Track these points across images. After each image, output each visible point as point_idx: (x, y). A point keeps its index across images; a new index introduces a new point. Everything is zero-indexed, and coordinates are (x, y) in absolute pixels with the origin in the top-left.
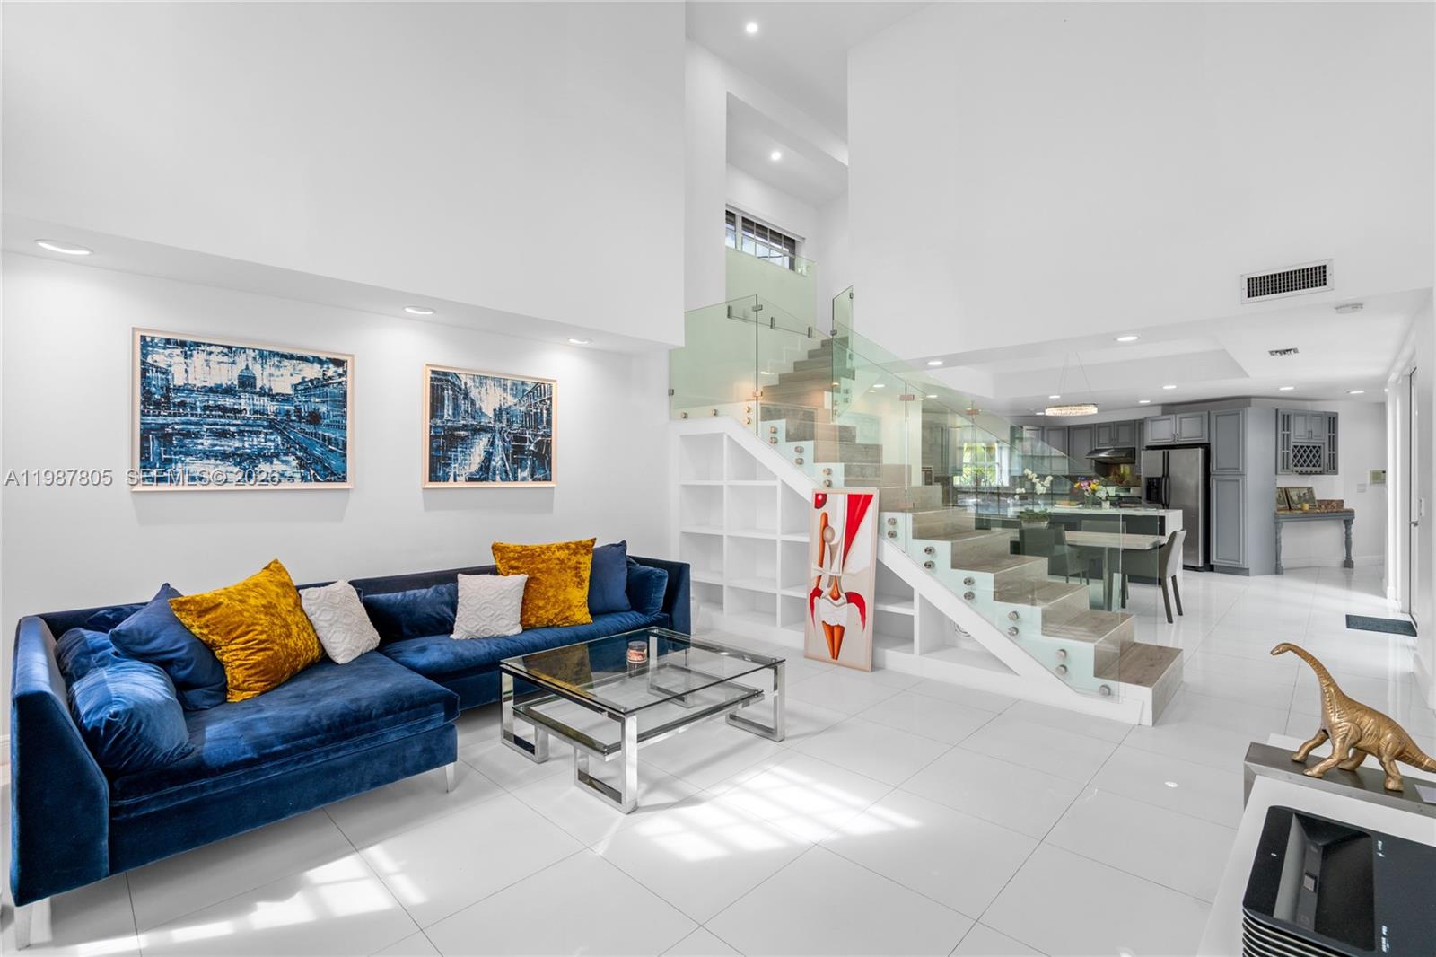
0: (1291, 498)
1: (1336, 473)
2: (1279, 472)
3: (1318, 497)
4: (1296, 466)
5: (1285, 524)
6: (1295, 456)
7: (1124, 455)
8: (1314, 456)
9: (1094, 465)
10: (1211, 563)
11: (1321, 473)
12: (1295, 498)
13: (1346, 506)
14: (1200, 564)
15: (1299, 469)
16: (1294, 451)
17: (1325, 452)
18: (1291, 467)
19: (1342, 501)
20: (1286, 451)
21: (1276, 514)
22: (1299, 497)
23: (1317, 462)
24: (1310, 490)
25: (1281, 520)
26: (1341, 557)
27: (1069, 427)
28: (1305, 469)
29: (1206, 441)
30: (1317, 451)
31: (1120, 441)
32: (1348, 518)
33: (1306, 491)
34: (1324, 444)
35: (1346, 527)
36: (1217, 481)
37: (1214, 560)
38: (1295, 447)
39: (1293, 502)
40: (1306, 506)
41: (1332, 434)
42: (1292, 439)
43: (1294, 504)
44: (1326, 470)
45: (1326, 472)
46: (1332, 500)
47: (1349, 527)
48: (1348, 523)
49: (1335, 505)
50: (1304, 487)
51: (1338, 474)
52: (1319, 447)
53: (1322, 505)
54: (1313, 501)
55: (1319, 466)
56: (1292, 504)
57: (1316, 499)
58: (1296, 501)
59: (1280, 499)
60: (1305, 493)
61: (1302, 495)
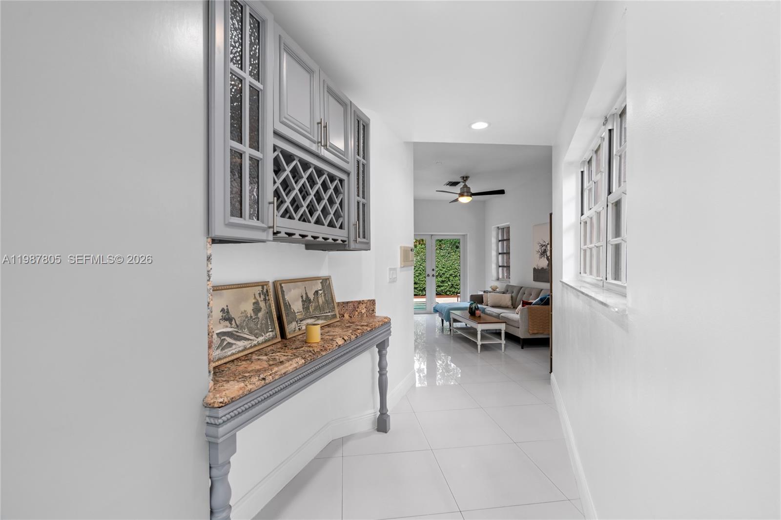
0: (288, 306)
1: (367, 246)
2: (219, 228)
3: (340, 297)
8: (331, 201)
11: (344, 246)
12: (297, 307)
13: (380, 312)
15: (296, 226)
17: (351, 196)
19: (373, 302)
21: (208, 406)
22: (306, 301)
23: (337, 215)
24: (326, 282)
25: (229, 426)
26: (372, 411)
30: (336, 190)
32: (379, 340)
33: (319, 287)
34: (348, 173)
35: (380, 352)
39: (292, 320)
40: (316, 333)
41: (361, 160)
42: (273, 122)
43: (294, 323)
44: (352, 238)
45: (353, 245)
46: (359, 302)
47: (384, 352)
48: (382, 347)
49: (363, 311)
50: (316, 279)
51: (370, 250)
52: (341, 181)
53: (346, 316)
54: (333, 309)
55: (341, 227)
56: (291, 328)
57: (337, 301)
58: (299, 316)
59: (260, 315)
60: (317, 292)
61: (311, 296)
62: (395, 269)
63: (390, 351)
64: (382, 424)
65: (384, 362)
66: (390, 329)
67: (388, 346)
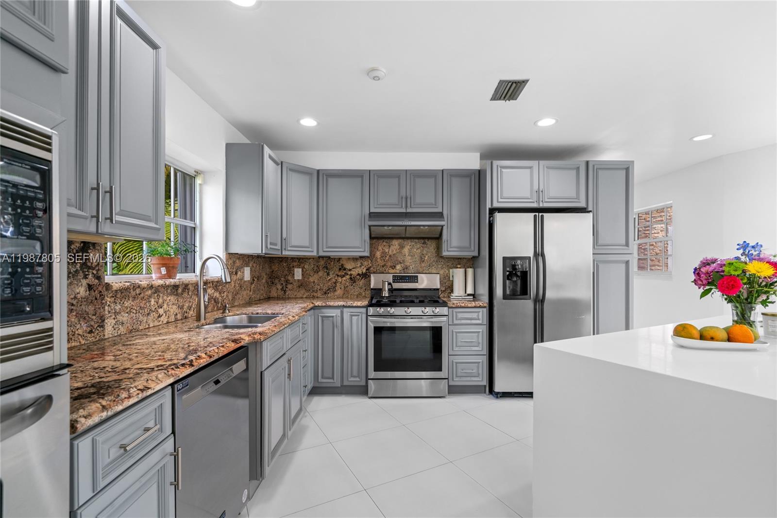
27: (318, 171)
31: (417, 201)
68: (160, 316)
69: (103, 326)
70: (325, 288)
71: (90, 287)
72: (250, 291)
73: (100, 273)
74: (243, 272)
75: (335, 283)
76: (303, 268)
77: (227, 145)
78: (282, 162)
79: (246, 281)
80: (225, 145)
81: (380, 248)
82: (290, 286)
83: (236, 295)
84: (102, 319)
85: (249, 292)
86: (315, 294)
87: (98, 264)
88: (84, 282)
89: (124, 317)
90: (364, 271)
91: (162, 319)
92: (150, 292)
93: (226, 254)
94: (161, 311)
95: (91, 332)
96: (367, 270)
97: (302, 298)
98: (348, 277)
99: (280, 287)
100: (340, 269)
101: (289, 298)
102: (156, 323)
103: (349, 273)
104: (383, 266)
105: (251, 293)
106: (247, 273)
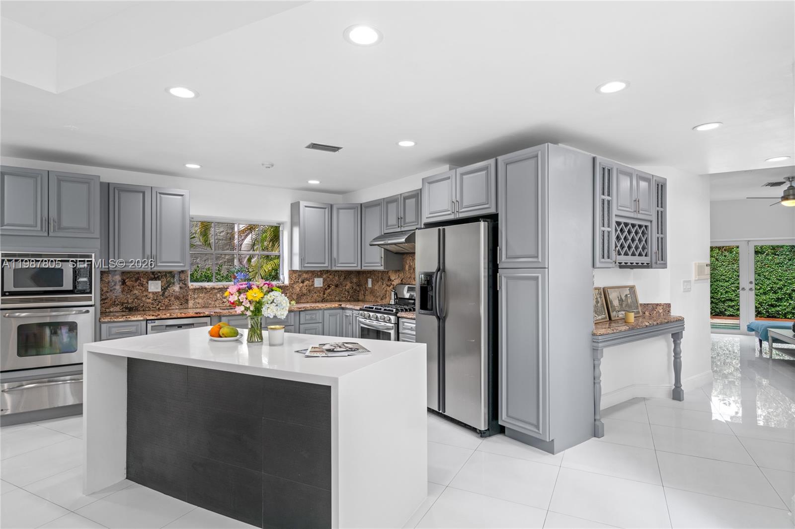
0: (611, 302)
1: (664, 266)
2: (598, 264)
3: (642, 300)
4: (619, 254)
5: (605, 350)
6: (618, 238)
7: (403, 240)
8: (640, 240)
9: (383, 256)
10: (500, 423)
11: (648, 266)
12: (616, 303)
13: (675, 313)
14: (483, 427)
15: (623, 259)
16: (616, 230)
17: (653, 235)
18: (613, 254)
19: (669, 305)
20: (606, 229)
21: (594, 335)
22: (621, 300)
23: (644, 248)
24: (632, 288)
25: (600, 345)
27: (361, 204)
28: (630, 259)
29: (492, 211)
30: (643, 233)
31: (407, 221)
32: (675, 330)
33: (627, 292)
34: (651, 222)
35: (675, 342)
36: (507, 278)
37: (504, 419)
38: (618, 223)
39: (614, 310)
40: (631, 317)
41: (660, 209)
42: (615, 211)
43: (615, 312)
44: (654, 261)
45: (654, 265)
46: (657, 305)
47: (678, 342)
48: (677, 337)
49: (661, 311)
50: (626, 287)
51: (666, 268)
52: (646, 227)
53: (647, 313)
54: (637, 308)
55: (646, 256)
56: (613, 314)
57: (640, 303)
58: (617, 309)
59: (599, 305)
60: (626, 295)
61: (624, 298)
62: (689, 282)
63: (684, 343)
64: (677, 394)
65: (678, 349)
66: (683, 325)
67: (682, 338)
68: (223, 302)
69: (187, 303)
70: (382, 295)
71: (181, 288)
72: (324, 294)
73: (186, 282)
74: (313, 282)
75: (386, 291)
76: (372, 278)
77: (291, 204)
78: (332, 206)
79: (317, 287)
80: (290, 205)
81: (408, 263)
82: (367, 292)
83: (302, 296)
84: (187, 300)
85: (321, 295)
86: (377, 299)
87: (185, 279)
88: (178, 286)
89: (200, 301)
90: (400, 282)
91: (225, 304)
92: (216, 291)
93: (289, 271)
94: (225, 300)
95: (181, 305)
96: (401, 281)
97: (372, 302)
98: (392, 286)
99: (363, 293)
100: (388, 280)
101: (366, 301)
102: (221, 305)
103: (393, 283)
104: (409, 278)
105: (325, 296)
106: (318, 283)
